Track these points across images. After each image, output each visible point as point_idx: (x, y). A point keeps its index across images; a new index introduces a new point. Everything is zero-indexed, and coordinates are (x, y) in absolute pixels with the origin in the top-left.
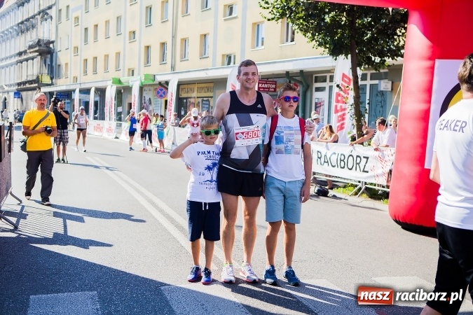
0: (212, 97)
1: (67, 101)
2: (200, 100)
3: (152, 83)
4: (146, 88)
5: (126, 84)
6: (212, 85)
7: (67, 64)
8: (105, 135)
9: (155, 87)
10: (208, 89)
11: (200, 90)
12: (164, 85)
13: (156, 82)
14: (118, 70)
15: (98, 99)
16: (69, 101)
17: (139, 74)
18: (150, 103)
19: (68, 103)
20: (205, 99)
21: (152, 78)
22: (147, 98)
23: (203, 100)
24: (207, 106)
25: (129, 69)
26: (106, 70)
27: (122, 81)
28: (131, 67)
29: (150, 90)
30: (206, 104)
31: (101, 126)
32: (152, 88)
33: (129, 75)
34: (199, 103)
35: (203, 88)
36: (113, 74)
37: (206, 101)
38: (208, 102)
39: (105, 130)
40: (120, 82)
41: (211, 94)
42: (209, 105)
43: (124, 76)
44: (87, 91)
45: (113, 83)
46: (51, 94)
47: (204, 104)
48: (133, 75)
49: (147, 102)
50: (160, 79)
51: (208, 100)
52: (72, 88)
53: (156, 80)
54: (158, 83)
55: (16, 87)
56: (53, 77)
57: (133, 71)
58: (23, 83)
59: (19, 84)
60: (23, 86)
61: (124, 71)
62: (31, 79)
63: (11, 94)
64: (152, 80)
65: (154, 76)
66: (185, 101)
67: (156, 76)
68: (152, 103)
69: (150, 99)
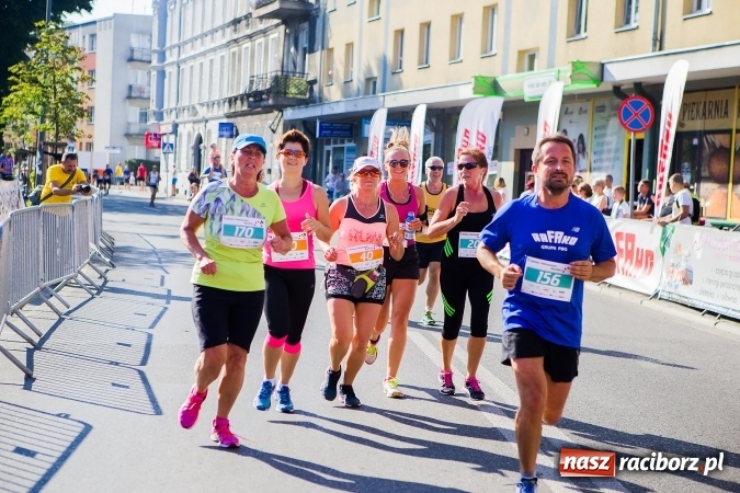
1: (347, 145)
3: (590, 87)
4: (574, 107)
5: (512, 94)
7: (350, 46)
9: (599, 102)
12: (651, 92)
13: (607, 87)
14: (486, 51)
15: (431, 137)
16: (352, 144)
17: (551, 65)
18: (583, 150)
19: (350, 150)
21: (595, 71)
22: (573, 137)
25: (521, 53)
26: (454, 56)
27: (503, 84)
28: (528, 45)
29: (582, 111)
32: (589, 106)
33: (519, 69)
36: (474, 65)
40: (495, 88)
43: (505, 72)
44: (400, 117)
45: (476, 91)
46: (307, 124)
48: (531, 68)
50: (624, 73)
52: (362, 106)
53: (605, 79)
54: (611, 88)
55: (226, 109)
56: (314, 82)
57: (532, 58)
58: (242, 98)
59: (231, 101)
60: (240, 107)
61: (506, 58)
62: (261, 88)
63: (214, 126)
64: (592, 79)
65: (603, 65)
66: (695, 142)
67: (607, 66)
68: (588, 150)
69: (581, 137)
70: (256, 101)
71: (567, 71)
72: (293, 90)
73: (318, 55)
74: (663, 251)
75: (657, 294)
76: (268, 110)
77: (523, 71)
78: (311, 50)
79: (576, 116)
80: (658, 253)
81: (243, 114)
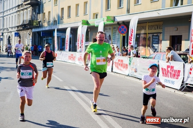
0: (160, 33)
1: (49, 38)
2: (151, 35)
3: (112, 23)
4: (108, 28)
5: (92, 25)
6: (162, 23)
7: (49, 12)
8: (77, 62)
9: (114, 26)
10: (158, 27)
11: (150, 27)
14: (85, 13)
15: (71, 36)
16: (51, 38)
17: (101, 17)
18: (110, 39)
20: (155, 34)
21: (112, 19)
22: (108, 35)
23: (153, 36)
24: (157, 40)
25: (94, 14)
26: (77, 15)
27: (89, 22)
28: (95, 12)
29: (110, 29)
30: (156, 39)
31: (74, 56)
32: (111, 27)
33: (94, 18)
34: (150, 37)
35: (153, 26)
36: (82, 17)
37: (156, 36)
38: (157, 37)
39: (77, 59)
40: (87, 23)
41: (160, 31)
42: (159, 39)
43: (90, 19)
44: (64, 31)
45: (83, 24)
46: (39, 33)
47: (154, 39)
48: (97, 18)
49: (108, 38)
50: (119, 19)
51: (158, 36)
52: (53, 28)
53: (115, 21)
54: (117, 23)
55: (16, 29)
56: (40, 22)
57: (97, 15)
58: (21, 26)
59: (18, 27)
60: (20, 28)
61: (90, 15)
62: (26, 23)
63: (13, 33)
64: (112, 21)
65: (114, 17)
66: (138, 36)
67: (116, 17)
68: (111, 39)
69: (110, 35)
70: (25, 27)
71: (106, 19)
72: (35, 24)
73: (41, 14)
74: (130, 64)
75: (128, 75)
76: (28, 29)
77: (95, 19)
78: (39, 13)
79: (108, 30)
80: (128, 65)
81: (21, 30)
